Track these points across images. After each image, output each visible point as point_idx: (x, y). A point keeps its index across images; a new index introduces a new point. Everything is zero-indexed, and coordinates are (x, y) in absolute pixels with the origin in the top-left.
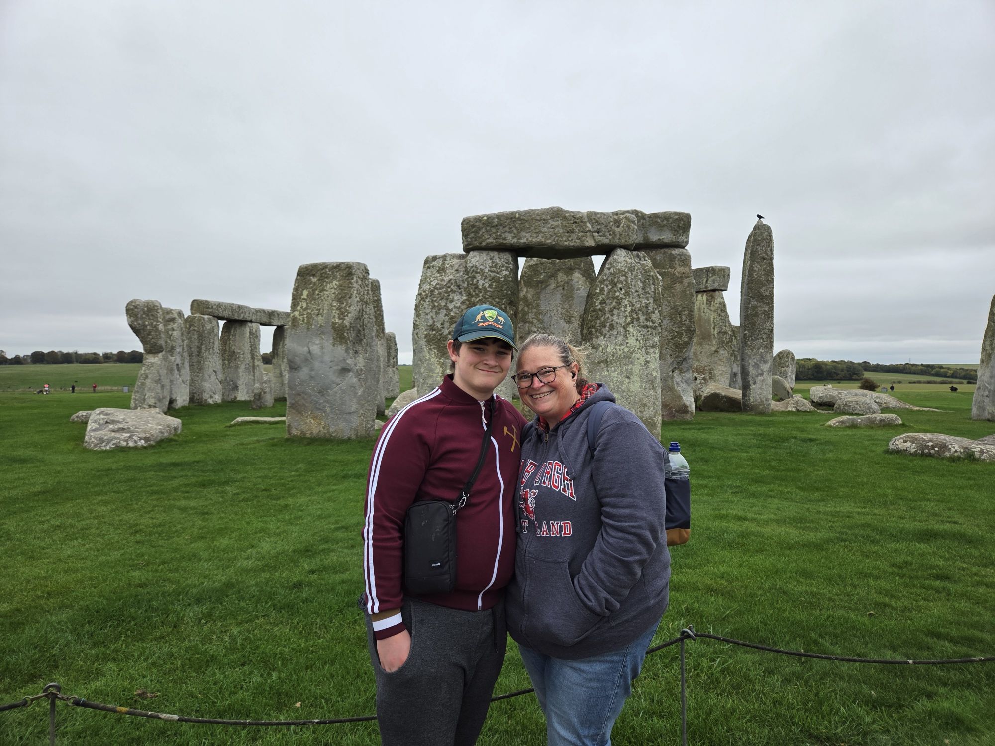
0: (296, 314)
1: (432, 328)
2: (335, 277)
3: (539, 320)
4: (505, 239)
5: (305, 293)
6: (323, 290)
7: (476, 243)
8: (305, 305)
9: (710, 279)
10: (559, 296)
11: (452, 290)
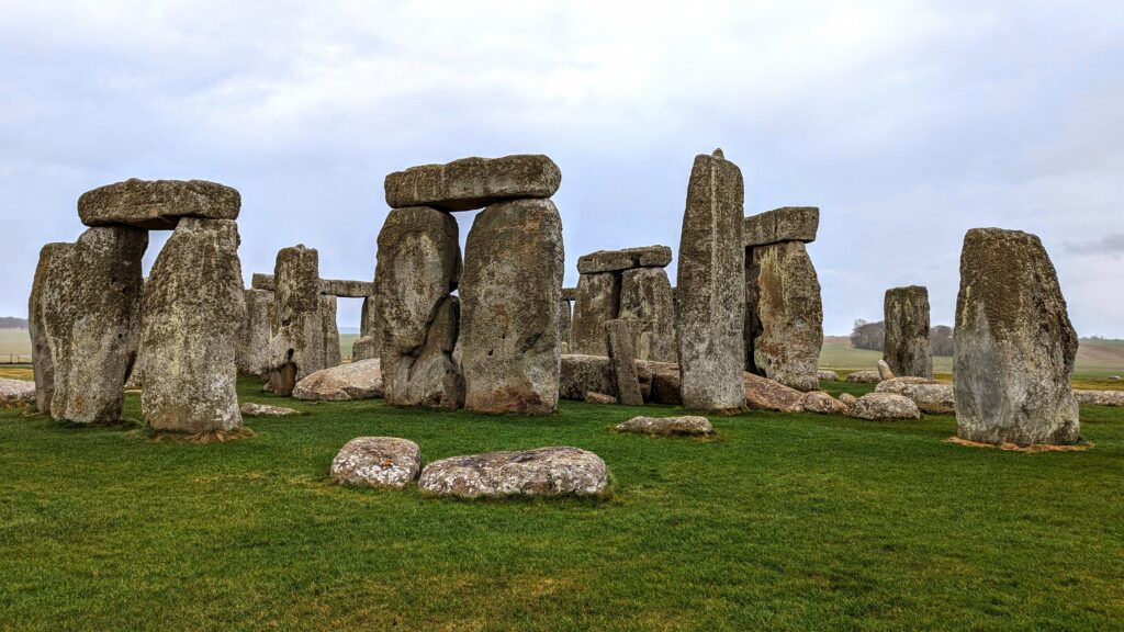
3: (391, 291)
9: (779, 226)
10: (411, 263)
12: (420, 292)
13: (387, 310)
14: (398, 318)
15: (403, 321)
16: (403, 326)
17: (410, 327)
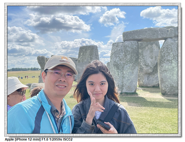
0: (80, 59)
1: (115, 62)
2: (89, 49)
3: (143, 58)
4: (135, 37)
5: (82, 54)
6: (86, 53)
7: (127, 39)
8: (82, 57)
10: (149, 52)
11: (120, 52)
12: (152, 58)
13: (142, 63)
14: (145, 65)
15: (147, 66)
16: (147, 67)
17: (149, 67)
